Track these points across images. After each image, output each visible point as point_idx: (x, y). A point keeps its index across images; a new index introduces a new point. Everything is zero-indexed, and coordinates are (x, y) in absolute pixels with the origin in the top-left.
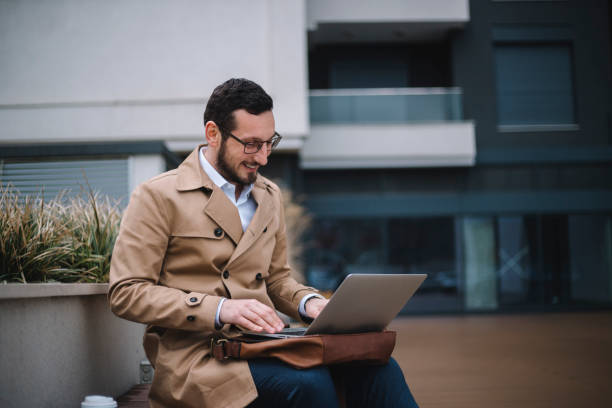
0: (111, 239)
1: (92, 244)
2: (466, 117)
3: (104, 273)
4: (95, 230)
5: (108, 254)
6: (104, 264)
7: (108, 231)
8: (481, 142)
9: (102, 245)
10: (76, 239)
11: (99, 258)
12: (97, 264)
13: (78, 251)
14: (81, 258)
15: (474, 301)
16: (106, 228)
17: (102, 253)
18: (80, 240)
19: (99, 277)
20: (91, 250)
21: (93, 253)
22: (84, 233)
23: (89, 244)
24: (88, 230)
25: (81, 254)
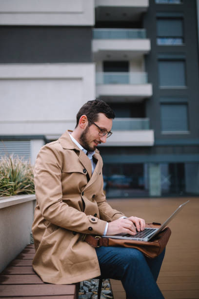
0: (19, 174)
1: (10, 177)
2: (151, 128)
3: (15, 190)
4: (11, 171)
5: (17, 182)
6: (15, 186)
7: (17, 171)
8: (156, 137)
9: (14, 178)
10: (2, 175)
11: (13, 184)
12: (12, 186)
13: (3, 180)
14: (4, 184)
15: (153, 192)
16: (16, 170)
17: (14, 181)
18: (4, 175)
19: (12, 192)
20: (9, 180)
21: (10, 181)
22: (6, 172)
23: (8, 177)
24: (8, 171)
25: (4, 182)
